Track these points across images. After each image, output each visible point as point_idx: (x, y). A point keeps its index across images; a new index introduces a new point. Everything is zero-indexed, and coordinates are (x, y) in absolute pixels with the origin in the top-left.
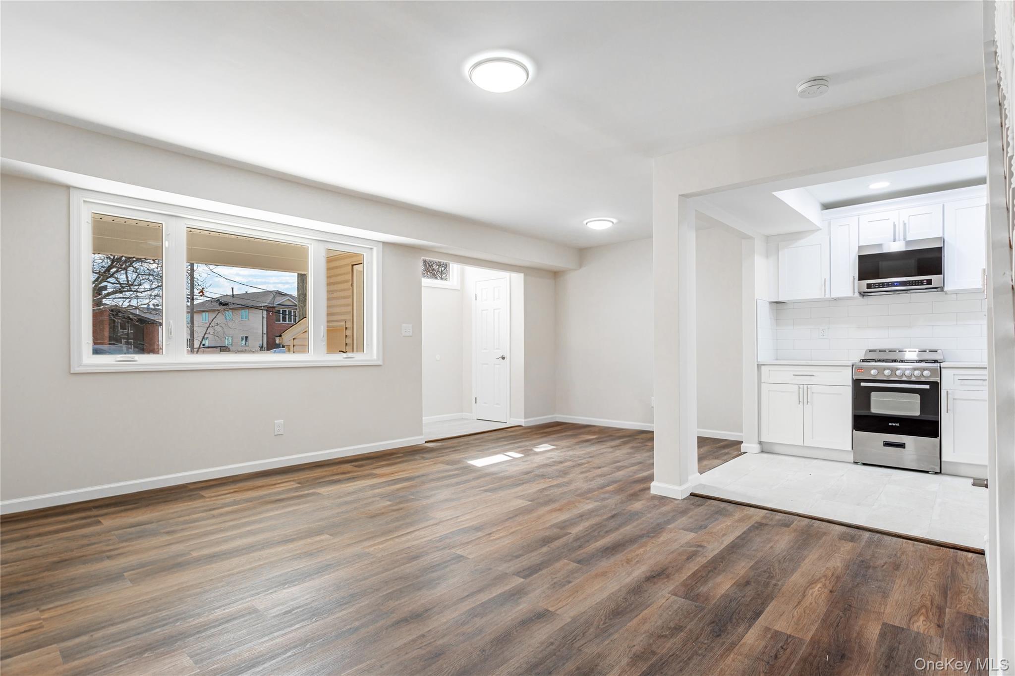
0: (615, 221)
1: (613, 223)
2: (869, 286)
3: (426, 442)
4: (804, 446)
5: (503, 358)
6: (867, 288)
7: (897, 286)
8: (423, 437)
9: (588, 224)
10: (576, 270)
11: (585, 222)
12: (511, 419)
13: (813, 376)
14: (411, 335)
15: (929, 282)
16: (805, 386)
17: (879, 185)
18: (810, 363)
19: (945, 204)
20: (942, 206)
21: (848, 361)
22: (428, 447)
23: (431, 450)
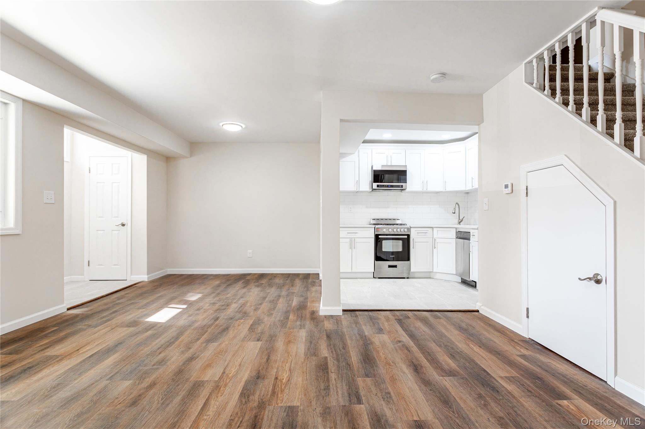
0: (244, 126)
1: (242, 127)
2: (378, 186)
3: (68, 309)
4: (352, 272)
5: (123, 225)
6: (377, 187)
7: (389, 187)
8: (64, 305)
9: (223, 126)
10: (187, 157)
11: (221, 124)
12: (132, 276)
13: (357, 233)
14: (54, 203)
15: (402, 186)
16: (353, 239)
17: (388, 135)
18: (350, 226)
19: (406, 150)
20: (405, 151)
21: (362, 224)
22: (77, 316)
23: (85, 317)
